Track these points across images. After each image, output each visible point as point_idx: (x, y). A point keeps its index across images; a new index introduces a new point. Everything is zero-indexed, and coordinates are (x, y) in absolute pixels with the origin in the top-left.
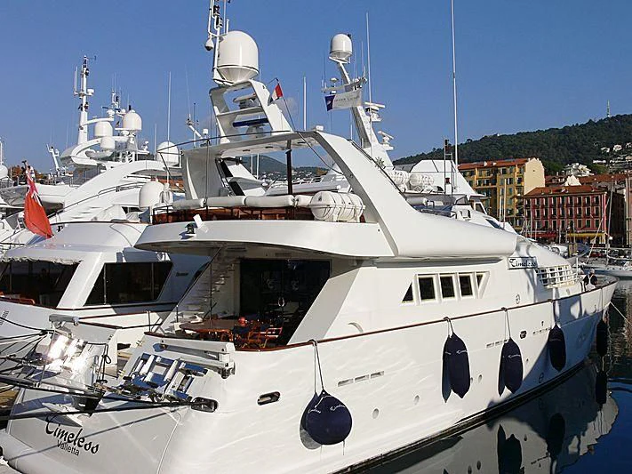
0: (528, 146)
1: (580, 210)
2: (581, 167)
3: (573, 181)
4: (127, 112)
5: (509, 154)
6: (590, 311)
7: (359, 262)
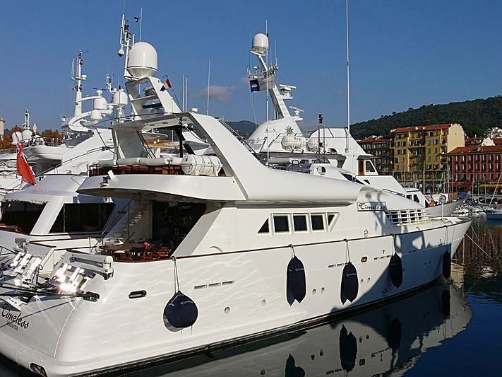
0: (458, 113)
1: (492, 165)
2: (499, 131)
3: (488, 142)
4: (118, 91)
5: (443, 120)
6: (435, 243)
7: (223, 204)
